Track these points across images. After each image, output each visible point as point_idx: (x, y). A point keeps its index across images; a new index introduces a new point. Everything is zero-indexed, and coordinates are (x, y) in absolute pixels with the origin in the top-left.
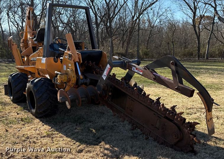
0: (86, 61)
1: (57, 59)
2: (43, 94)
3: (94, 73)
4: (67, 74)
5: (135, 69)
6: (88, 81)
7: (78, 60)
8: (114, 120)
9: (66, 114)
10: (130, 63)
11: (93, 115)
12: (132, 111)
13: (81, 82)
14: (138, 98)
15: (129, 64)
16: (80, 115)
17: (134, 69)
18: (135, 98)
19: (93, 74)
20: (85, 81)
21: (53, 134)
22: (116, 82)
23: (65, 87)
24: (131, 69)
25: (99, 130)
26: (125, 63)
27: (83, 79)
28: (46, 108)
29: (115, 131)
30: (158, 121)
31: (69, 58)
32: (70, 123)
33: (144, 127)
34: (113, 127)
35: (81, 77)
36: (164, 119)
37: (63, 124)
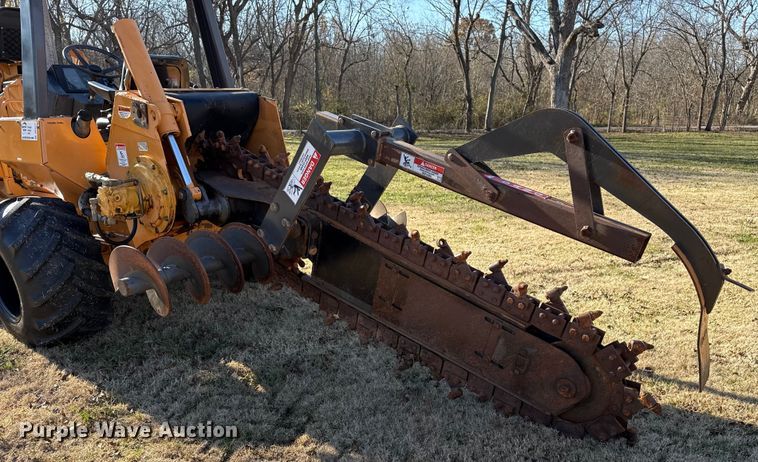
0: (204, 132)
1: (84, 123)
2: (46, 263)
3: (240, 175)
4: (136, 183)
5: (412, 162)
6: (223, 207)
7: (175, 128)
8: (319, 333)
9: (143, 322)
10: (388, 138)
11: (244, 320)
12: (400, 309)
13: (195, 210)
14: (423, 266)
15: (384, 143)
16: (198, 324)
17: (406, 162)
18: (411, 265)
19: (238, 178)
20: (212, 208)
21: (113, 416)
22: (334, 207)
23: (131, 230)
24: (393, 160)
25: (284, 378)
26: (368, 136)
27: (202, 199)
28: (66, 314)
29: (340, 375)
30: (501, 342)
31: (136, 117)
32: (167, 359)
33: (443, 360)
34: (327, 359)
35: (196, 192)
36: (527, 335)
37: (141, 364)
